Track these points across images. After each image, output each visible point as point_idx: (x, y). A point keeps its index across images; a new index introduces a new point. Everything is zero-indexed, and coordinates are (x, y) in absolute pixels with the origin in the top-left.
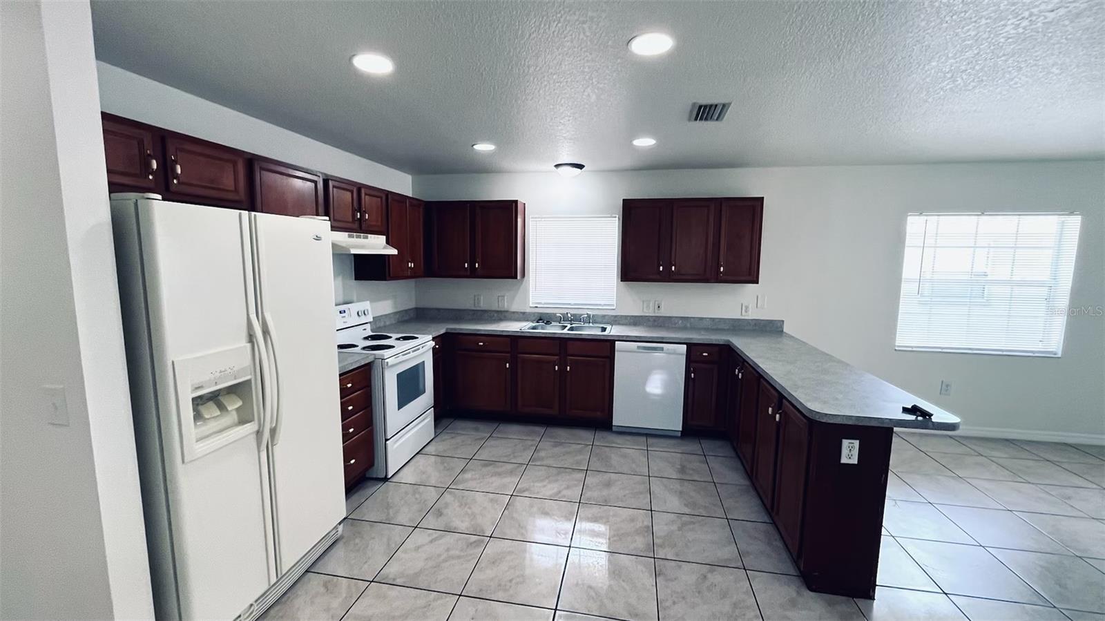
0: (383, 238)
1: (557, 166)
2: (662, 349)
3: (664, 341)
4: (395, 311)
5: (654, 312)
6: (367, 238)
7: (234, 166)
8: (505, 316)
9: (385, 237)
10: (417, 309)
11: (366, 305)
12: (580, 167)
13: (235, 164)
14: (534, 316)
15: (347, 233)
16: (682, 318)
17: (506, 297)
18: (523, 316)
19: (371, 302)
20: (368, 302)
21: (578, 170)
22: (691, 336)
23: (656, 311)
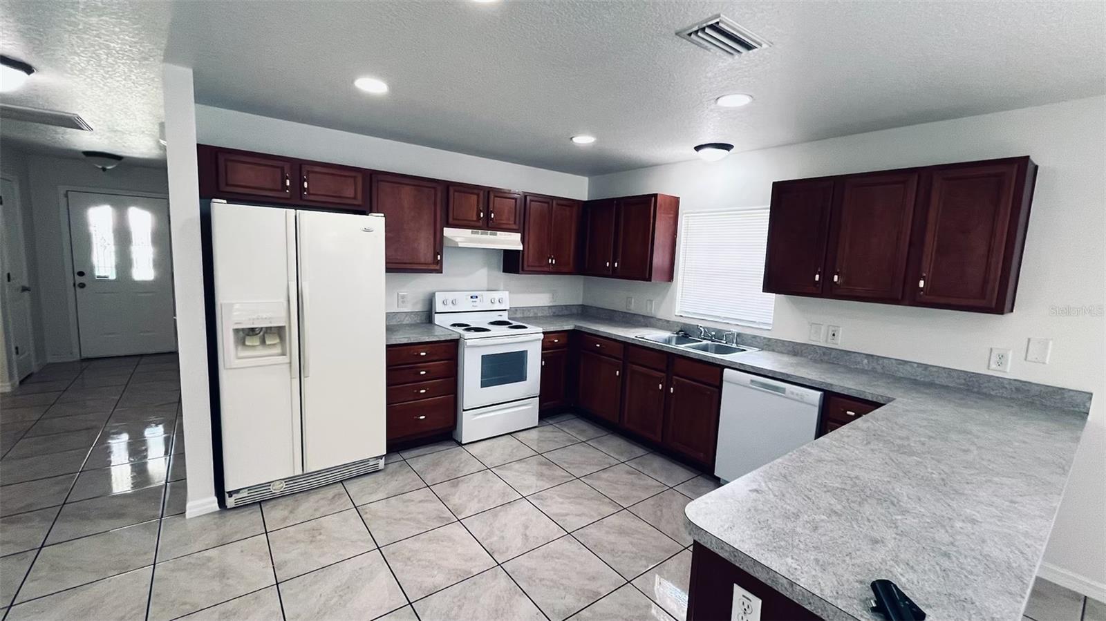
0: (518, 236)
1: (698, 148)
2: (783, 391)
3: (789, 379)
4: (551, 304)
5: (826, 341)
6: (496, 235)
7: (355, 181)
8: (650, 323)
9: (519, 235)
10: (582, 306)
11: (504, 295)
12: (727, 147)
13: (355, 177)
14: (678, 326)
15: (470, 230)
16: (870, 356)
17: (654, 302)
18: (665, 325)
19: (510, 293)
20: (507, 292)
21: (725, 152)
22: (829, 381)
23: (829, 340)
